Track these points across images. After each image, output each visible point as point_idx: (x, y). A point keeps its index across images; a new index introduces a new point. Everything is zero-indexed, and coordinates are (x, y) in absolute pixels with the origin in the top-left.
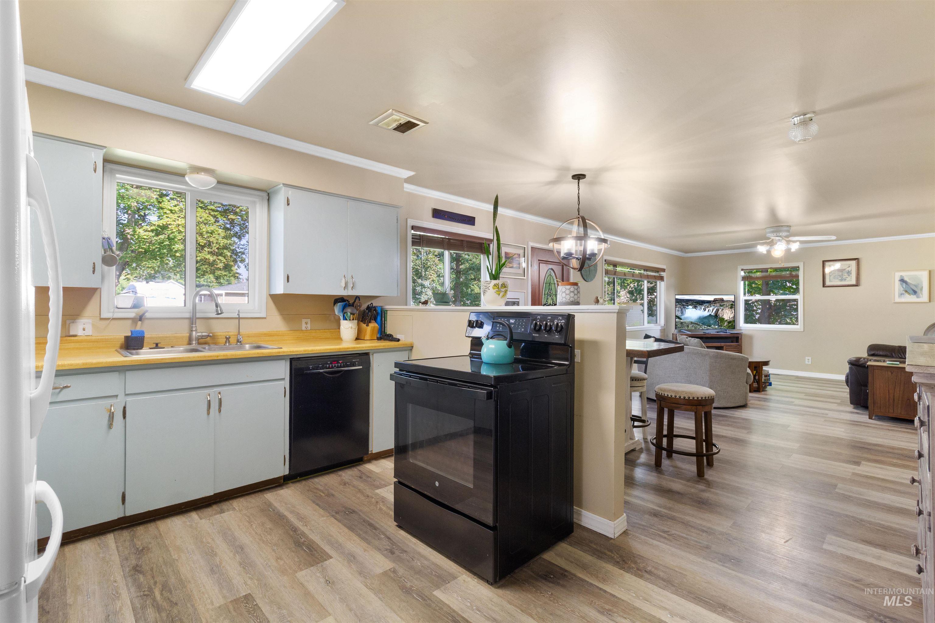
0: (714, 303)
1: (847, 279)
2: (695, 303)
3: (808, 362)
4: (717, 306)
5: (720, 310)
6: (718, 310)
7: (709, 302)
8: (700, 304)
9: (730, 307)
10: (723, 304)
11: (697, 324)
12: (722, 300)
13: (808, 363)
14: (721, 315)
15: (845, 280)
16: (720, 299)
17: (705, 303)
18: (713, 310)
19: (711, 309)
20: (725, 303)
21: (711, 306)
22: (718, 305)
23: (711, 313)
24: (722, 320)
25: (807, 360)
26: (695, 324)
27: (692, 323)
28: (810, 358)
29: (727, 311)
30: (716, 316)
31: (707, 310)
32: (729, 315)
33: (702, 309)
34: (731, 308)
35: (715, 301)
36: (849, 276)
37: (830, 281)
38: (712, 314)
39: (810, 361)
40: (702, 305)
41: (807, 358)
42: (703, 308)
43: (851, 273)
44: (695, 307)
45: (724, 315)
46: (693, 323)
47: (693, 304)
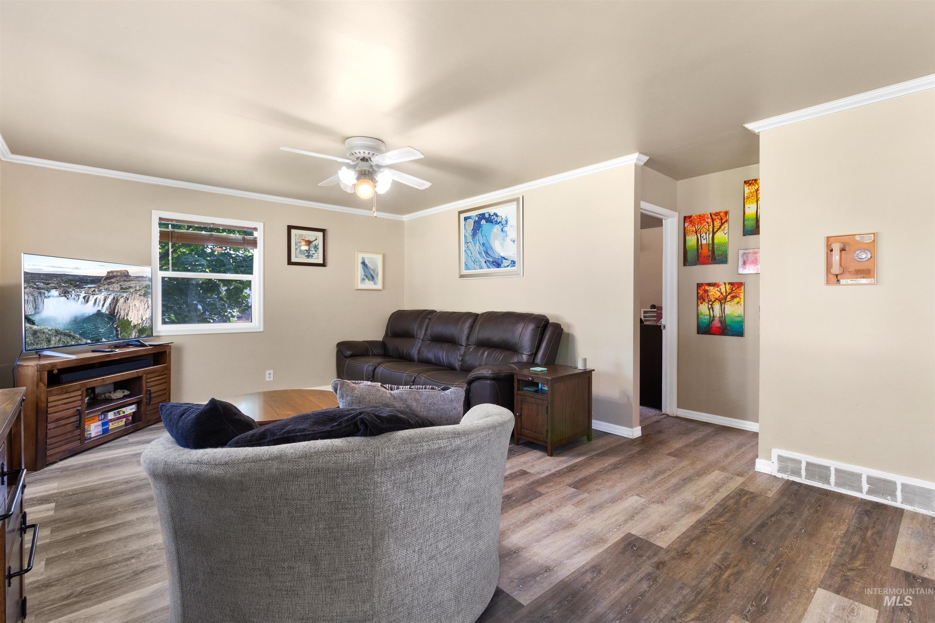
0: (109, 284)
1: (315, 256)
2: (66, 282)
3: (270, 378)
4: (113, 291)
5: (121, 301)
6: (115, 301)
7: (96, 280)
8: (76, 286)
9: (143, 292)
10: (127, 284)
11: (70, 336)
12: (125, 276)
13: (269, 380)
14: (122, 314)
15: (312, 256)
16: (121, 272)
17: (87, 283)
18: (105, 300)
19: (101, 297)
20: (132, 284)
21: (100, 291)
22: (116, 287)
23: (100, 308)
24: (126, 324)
25: (267, 376)
26: (65, 334)
27: (57, 332)
28: (272, 372)
29: (137, 303)
30: (112, 315)
31: (92, 299)
32: (141, 311)
33: (81, 299)
34: (145, 295)
35: (110, 277)
36: (316, 252)
37: (296, 257)
38: (104, 311)
39: (272, 375)
40: (80, 287)
41: (268, 372)
42: (83, 295)
43: (318, 249)
44: (65, 293)
45: (130, 314)
46: (61, 333)
47: (60, 287)
